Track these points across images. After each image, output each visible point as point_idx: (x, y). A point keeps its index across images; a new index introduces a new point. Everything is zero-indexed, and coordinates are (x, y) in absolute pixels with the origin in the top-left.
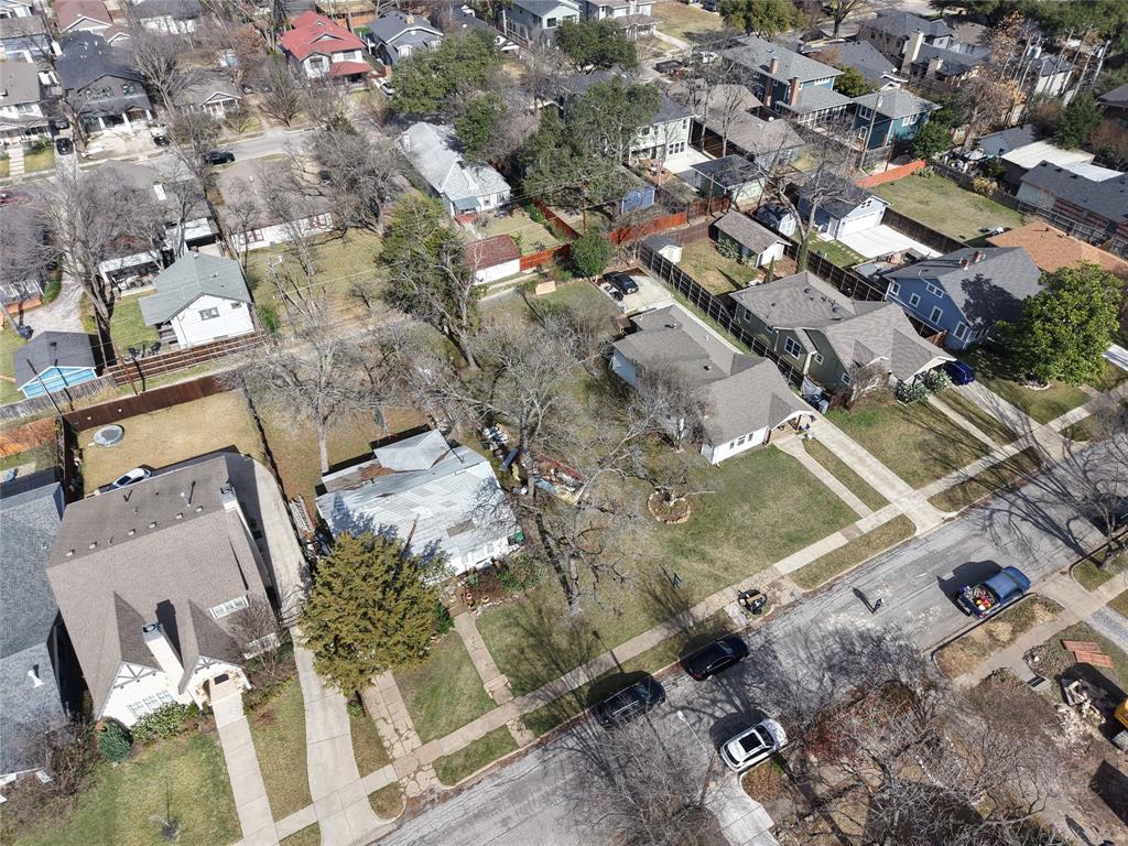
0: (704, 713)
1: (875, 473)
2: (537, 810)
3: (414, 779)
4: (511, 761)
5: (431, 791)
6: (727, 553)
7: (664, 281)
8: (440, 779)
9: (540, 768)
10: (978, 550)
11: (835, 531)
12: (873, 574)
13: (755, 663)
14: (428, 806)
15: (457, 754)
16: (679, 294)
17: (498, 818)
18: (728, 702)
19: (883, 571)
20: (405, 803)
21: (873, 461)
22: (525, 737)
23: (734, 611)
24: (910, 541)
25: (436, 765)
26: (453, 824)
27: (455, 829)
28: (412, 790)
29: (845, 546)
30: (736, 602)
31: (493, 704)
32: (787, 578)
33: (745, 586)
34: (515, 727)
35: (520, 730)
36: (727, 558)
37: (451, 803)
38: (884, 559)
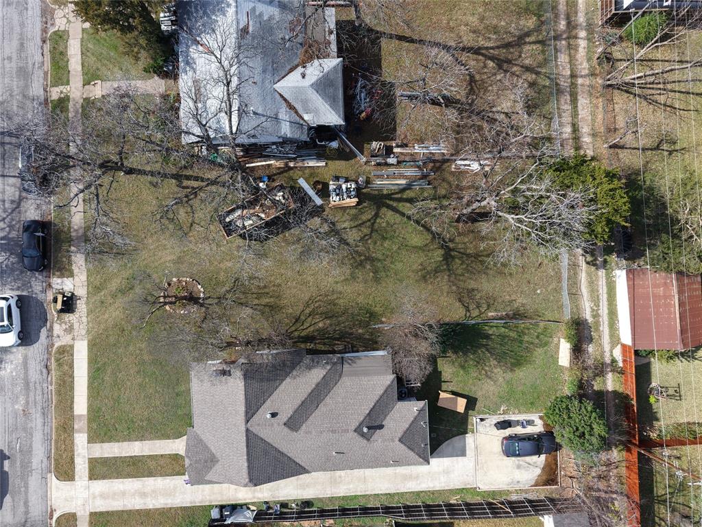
0: (8, 216)
1: (123, 494)
2: (6, 79)
3: (65, 16)
4: (45, 79)
5: (52, 25)
6: (115, 313)
7: (514, 498)
8: (56, 31)
9: (31, 94)
10: (14, 508)
11: (88, 411)
12: (39, 408)
13: (22, 272)
14: (44, 20)
15: (66, 47)
16: (478, 499)
17: (14, 56)
18: (6, 236)
19: (37, 421)
20: (53, 6)
21: (136, 504)
22: (55, 93)
23: (68, 285)
24: (51, 464)
25: (66, 32)
26: (25, 30)
27: (21, 29)
28: (59, 13)
29: (72, 408)
30: (72, 291)
31: (86, 83)
32: (71, 343)
33: (81, 306)
34: (65, 91)
35: (61, 92)
36: (112, 309)
37: (39, 33)
38: (47, 429)
